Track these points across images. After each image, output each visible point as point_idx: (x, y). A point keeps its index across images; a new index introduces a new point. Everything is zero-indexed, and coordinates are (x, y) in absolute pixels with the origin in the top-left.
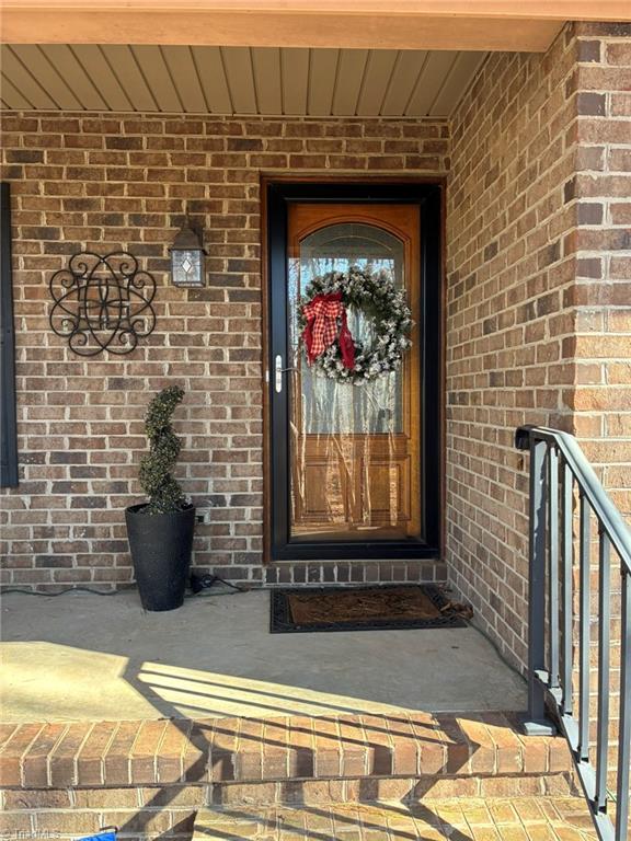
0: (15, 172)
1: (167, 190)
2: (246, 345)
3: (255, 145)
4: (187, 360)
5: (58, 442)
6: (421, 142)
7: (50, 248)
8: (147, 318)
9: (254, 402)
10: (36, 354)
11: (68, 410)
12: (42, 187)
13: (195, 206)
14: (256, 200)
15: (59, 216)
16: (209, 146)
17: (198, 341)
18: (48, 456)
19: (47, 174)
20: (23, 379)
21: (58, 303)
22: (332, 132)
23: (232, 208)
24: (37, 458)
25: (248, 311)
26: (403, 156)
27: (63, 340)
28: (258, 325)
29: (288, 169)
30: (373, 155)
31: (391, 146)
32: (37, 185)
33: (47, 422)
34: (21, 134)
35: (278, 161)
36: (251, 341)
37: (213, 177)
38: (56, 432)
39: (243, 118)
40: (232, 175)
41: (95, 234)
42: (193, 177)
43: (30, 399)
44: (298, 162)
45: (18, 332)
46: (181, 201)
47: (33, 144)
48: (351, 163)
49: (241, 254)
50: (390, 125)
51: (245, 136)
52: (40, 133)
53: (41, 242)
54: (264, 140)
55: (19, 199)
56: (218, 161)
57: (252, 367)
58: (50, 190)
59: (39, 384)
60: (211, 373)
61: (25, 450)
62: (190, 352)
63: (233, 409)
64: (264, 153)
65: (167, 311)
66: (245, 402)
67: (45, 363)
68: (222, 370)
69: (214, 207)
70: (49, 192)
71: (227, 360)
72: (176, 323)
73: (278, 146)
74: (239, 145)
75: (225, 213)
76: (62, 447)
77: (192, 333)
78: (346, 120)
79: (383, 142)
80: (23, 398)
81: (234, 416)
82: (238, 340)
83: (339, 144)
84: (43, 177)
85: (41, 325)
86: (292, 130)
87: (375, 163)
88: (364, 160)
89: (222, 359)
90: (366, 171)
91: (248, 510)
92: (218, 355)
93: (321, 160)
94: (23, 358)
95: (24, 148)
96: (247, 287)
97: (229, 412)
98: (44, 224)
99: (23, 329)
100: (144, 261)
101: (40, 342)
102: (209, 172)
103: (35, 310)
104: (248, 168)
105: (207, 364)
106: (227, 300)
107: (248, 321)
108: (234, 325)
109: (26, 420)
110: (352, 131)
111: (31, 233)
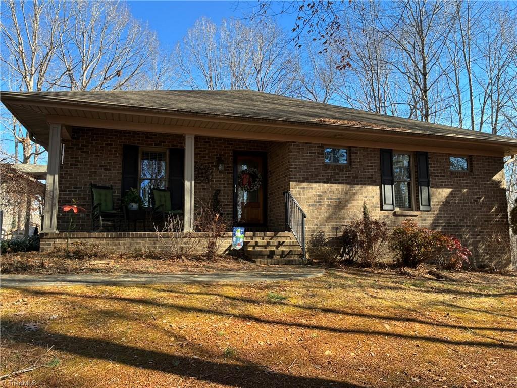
6: (263, 145)
8: (211, 176)
9: (231, 194)
13: (220, 155)
14: (232, 154)
16: (223, 144)
17: (220, 181)
23: (227, 156)
25: (230, 176)
26: (260, 148)
28: (232, 179)
29: (238, 149)
30: (254, 147)
35: (236, 147)
36: (230, 182)
37: (224, 150)
40: (228, 149)
41: (201, 159)
42: (220, 149)
44: (240, 148)
48: (250, 148)
49: (229, 165)
51: (230, 142)
56: (225, 147)
57: (231, 187)
60: (223, 188)
62: (219, 184)
64: (234, 146)
66: (229, 194)
68: (225, 187)
69: (224, 155)
71: (226, 185)
72: (216, 178)
74: (230, 144)
79: (256, 145)
82: (228, 181)
87: (255, 149)
88: (252, 148)
90: (253, 150)
92: (224, 184)
93: (244, 148)
96: (230, 171)
97: (226, 196)
100: (210, 165)
104: (231, 148)
105: (222, 186)
106: (226, 173)
107: (230, 178)
108: (228, 179)
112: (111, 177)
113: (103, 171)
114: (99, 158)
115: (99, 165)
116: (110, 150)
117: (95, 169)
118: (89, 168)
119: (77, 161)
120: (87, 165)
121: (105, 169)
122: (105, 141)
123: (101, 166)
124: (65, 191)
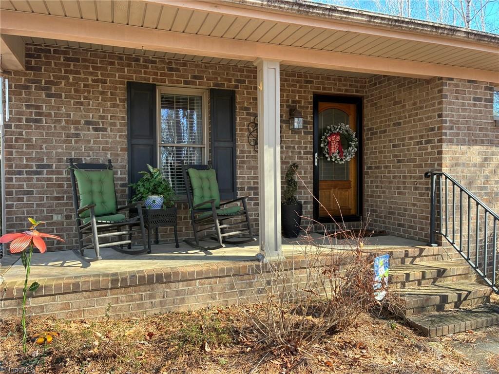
0: (237, 87)
1: (285, 96)
2: (308, 149)
3: (311, 82)
4: (290, 154)
5: (249, 183)
6: (359, 85)
7: (248, 114)
9: (311, 169)
10: (242, 152)
11: (253, 171)
12: (245, 93)
13: (293, 102)
14: (312, 101)
15: (251, 103)
16: (298, 82)
17: (294, 148)
18: (246, 188)
19: (247, 88)
20: (238, 161)
21: (251, 134)
22: (334, 80)
23: (305, 103)
24: (242, 189)
25: (309, 138)
26: (354, 89)
27: (251, 147)
28: (312, 143)
29: (321, 91)
30: (345, 88)
31: (351, 85)
32: (244, 92)
33: (246, 176)
34: (239, 73)
35: (318, 88)
36: (310, 148)
37: (299, 92)
38: (248, 179)
39: (308, 73)
40: (305, 91)
42: (293, 91)
43: (241, 168)
44: (324, 88)
45: (237, 144)
46: (289, 100)
47: (243, 77)
48: (339, 90)
49: (307, 119)
50: (350, 79)
51: (309, 79)
52: (245, 73)
53: (245, 112)
54: (314, 81)
55: (238, 96)
56: (301, 87)
57: (310, 156)
58: (248, 93)
59: (243, 162)
60: (298, 159)
61: (239, 186)
62: (291, 152)
63: (304, 171)
64: (315, 85)
65: (285, 138)
66: (308, 169)
67: (245, 155)
69: (299, 102)
70: (247, 94)
71: (302, 155)
72: (288, 142)
73: (319, 83)
74: (307, 82)
75: (303, 104)
76: (251, 184)
77: (292, 145)
78: (338, 76)
79: (348, 84)
80: (238, 167)
81: (305, 174)
82: (306, 148)
83: (336, 84)
84: (245, 89)
85: (244, 141)
86: (322, 78)
87: (346, 90)
88: (343, 89)
89: (301, 154)
90: (343, 93)
91: (309, 206)
93: (330, 89)
94: (238, 153)
95: (239, 78)
96: (309, 130)
97: (303, 172)
98: (246, 106)
99: (238, 143)
101: (244, 148)
102: (298, 91)
103: (243, 136)
104: (310, 90)
105: (296, 156)
106: (303, 134)
107: (309, 141)
108: (305, 143)
109: (239, 175)
110: (340, 80)
111: (241, 109)
112: (107, 143)
113: (92, 132)
114: (82, 108)
115: (83, 122)
116: (102, 93)
117: (76, 129)
118: (64, 128)
119: (40, 114)
120: (60, 121)
121: (96, 130)
122: (91, 74)
123: (88, 123)
124: (20, 173)
